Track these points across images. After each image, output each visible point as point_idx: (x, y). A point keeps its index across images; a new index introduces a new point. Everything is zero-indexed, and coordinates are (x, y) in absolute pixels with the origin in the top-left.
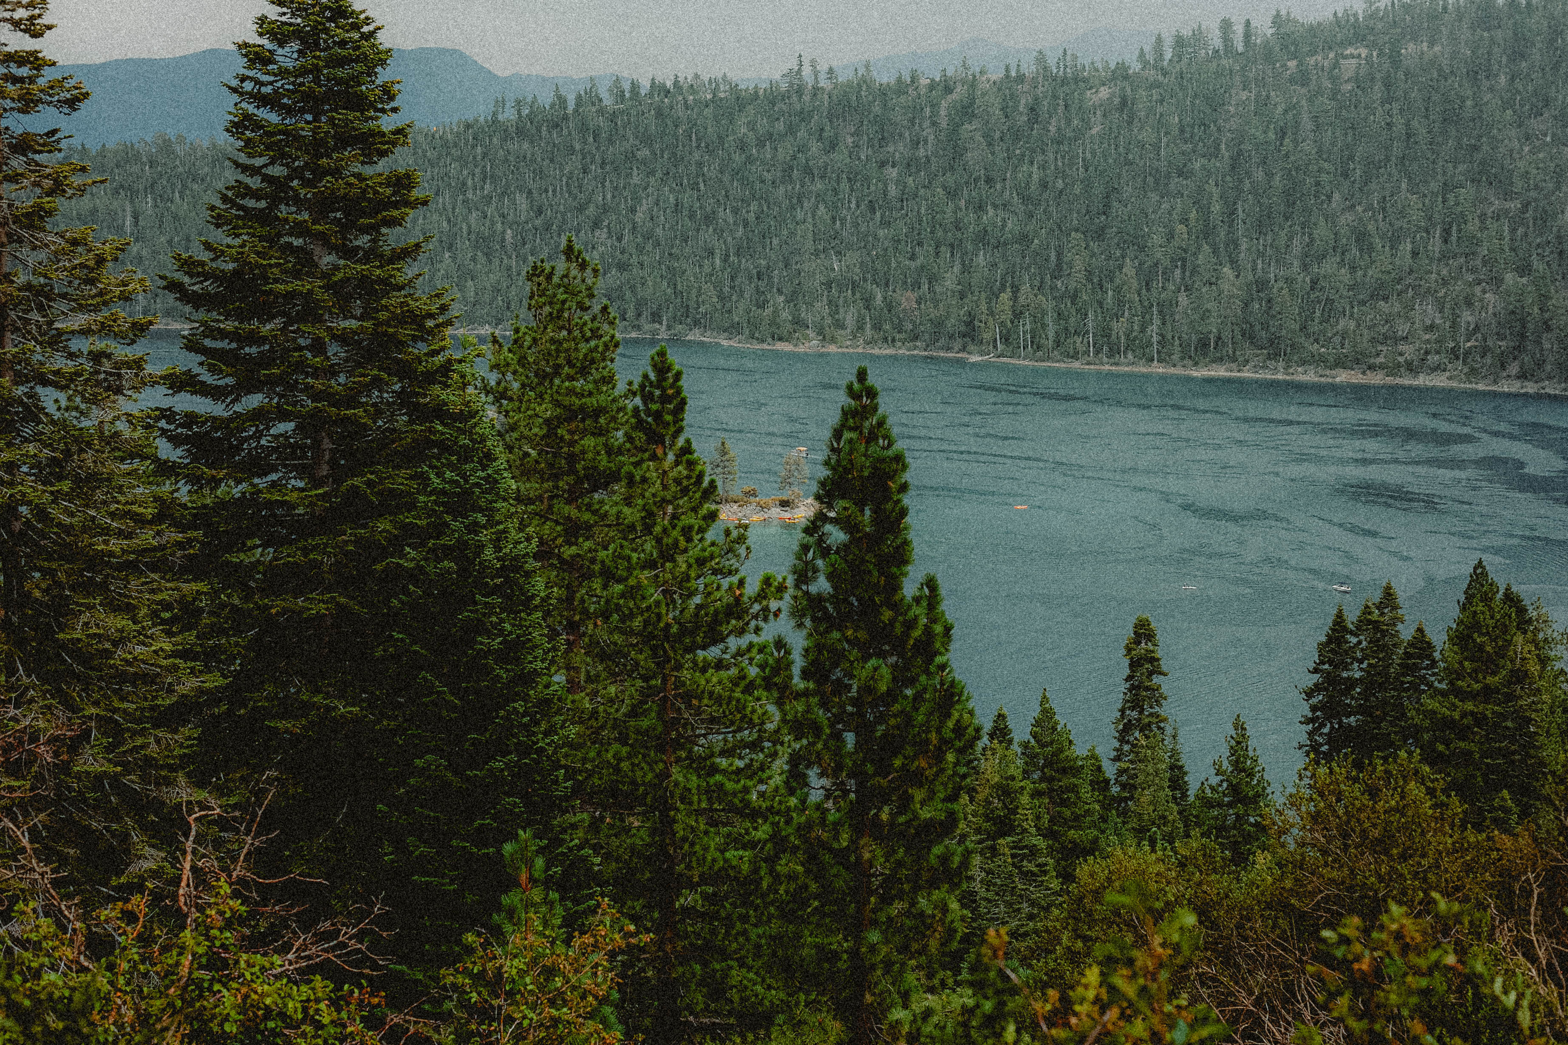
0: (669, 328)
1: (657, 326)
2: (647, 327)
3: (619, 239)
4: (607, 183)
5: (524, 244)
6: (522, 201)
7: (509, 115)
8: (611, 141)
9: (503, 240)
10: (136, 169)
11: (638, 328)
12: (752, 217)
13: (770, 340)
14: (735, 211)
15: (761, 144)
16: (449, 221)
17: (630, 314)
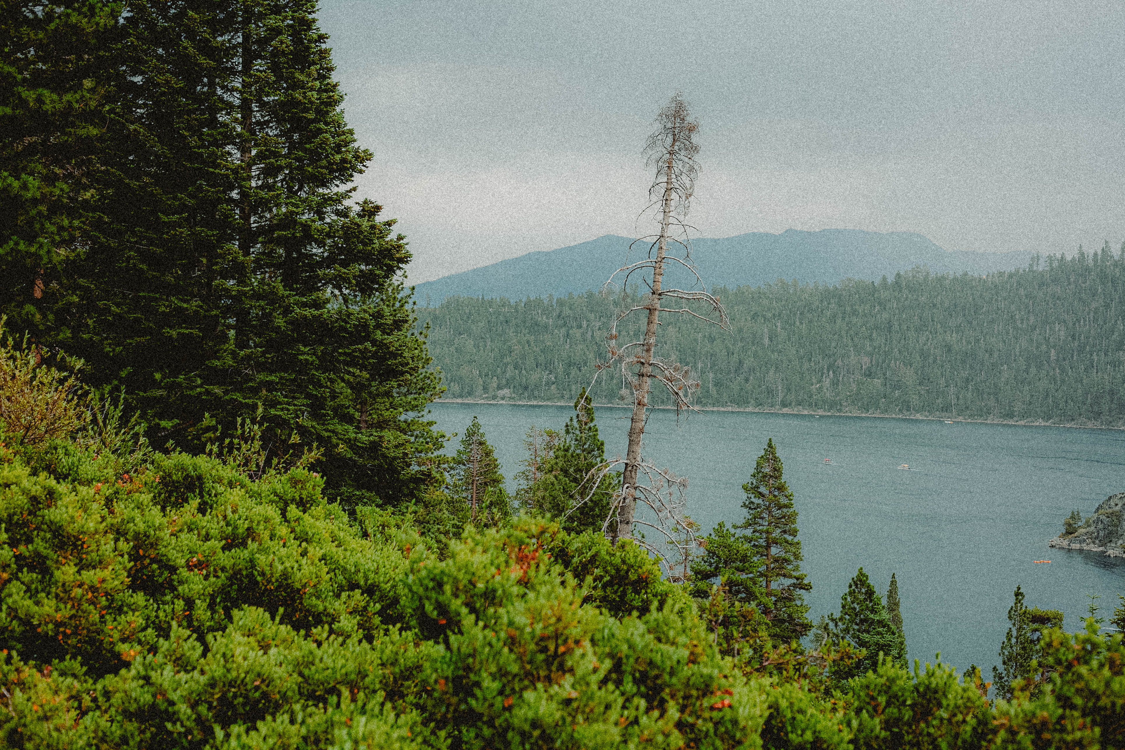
7: (1043, 267)
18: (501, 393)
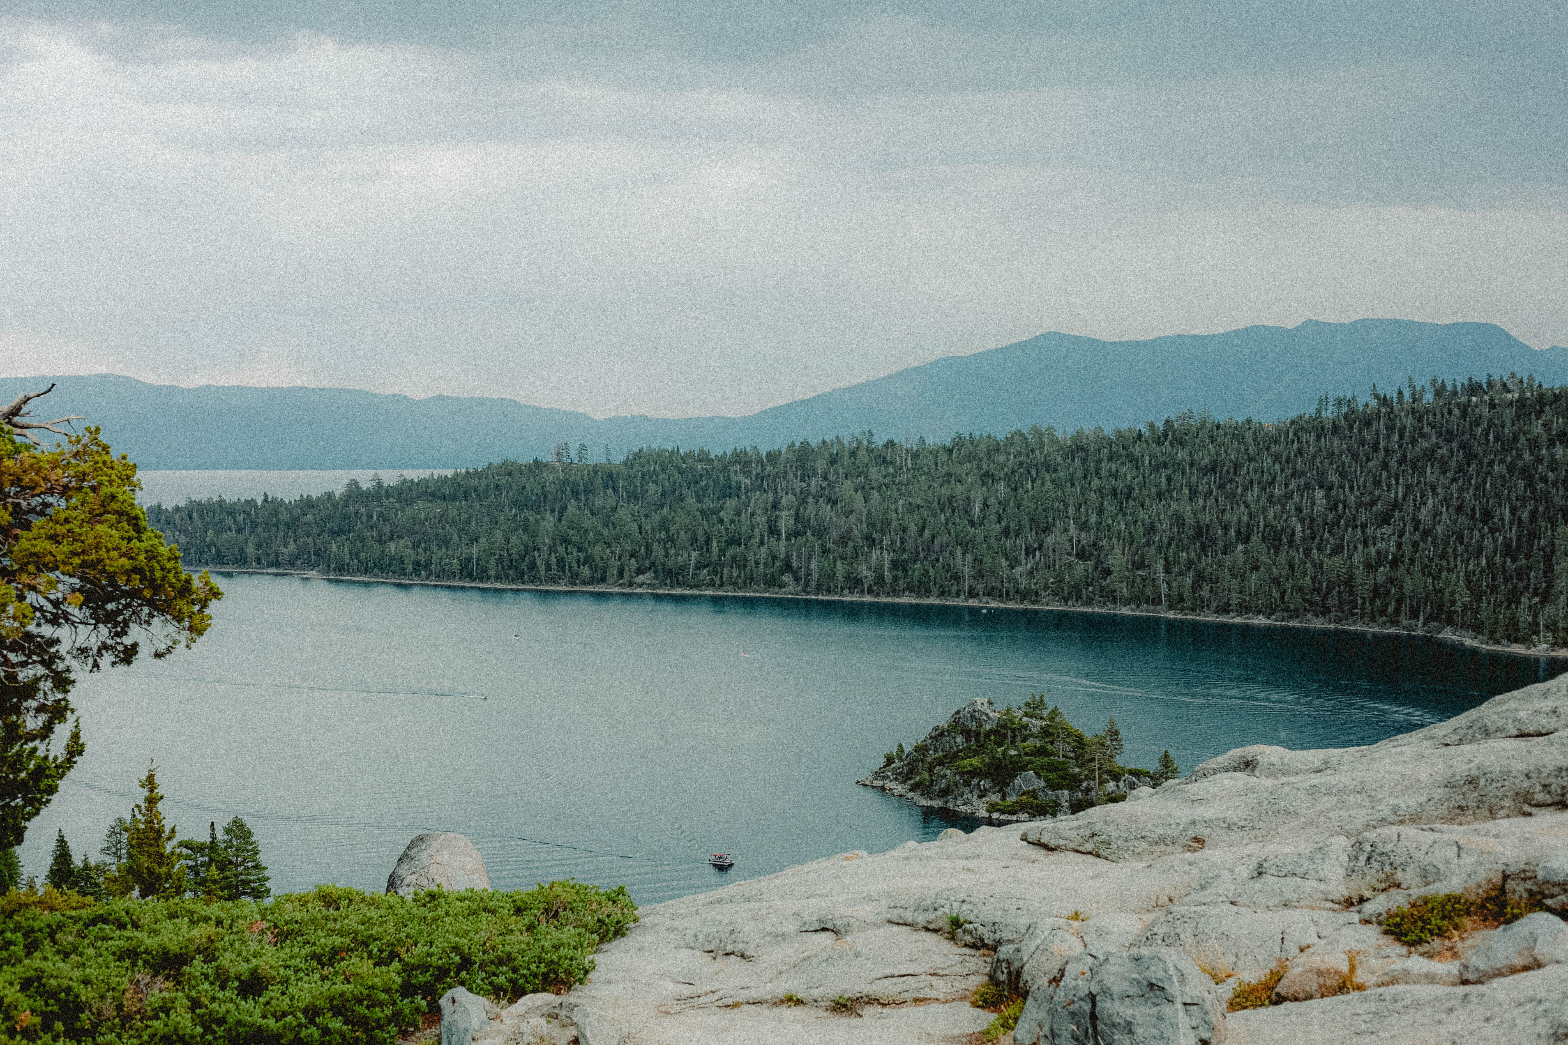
0: (1424, 625)
1: (1413, 622)
2: (1405, 622)
3: (1401, 536)
4: (1401, 480)
5: (1313, 538)
6: (1319, 494)
7: (1329, 414)
8: (1414, 441)
9: (1293, 534)
10: (1002, 458)
11: (1395, 623)
12: (1525, 516)
13: (1505, 642)
14: (1513, 511)
15: (1551, 443)
16: (1250, 515)
17: (1391, 609)
18: (641, 578)
